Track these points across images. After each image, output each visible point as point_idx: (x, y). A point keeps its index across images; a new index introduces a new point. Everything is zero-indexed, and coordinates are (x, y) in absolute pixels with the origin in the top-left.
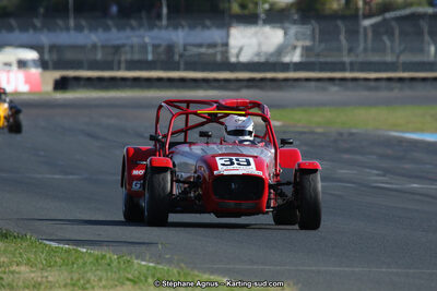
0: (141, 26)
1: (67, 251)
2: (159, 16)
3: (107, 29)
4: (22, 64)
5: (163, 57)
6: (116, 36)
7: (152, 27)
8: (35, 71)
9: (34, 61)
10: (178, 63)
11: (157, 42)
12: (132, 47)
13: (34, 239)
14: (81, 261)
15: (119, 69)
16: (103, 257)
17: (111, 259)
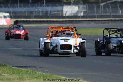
0: (38, 6)
2: (43, 3)
3: (29, 7)
4: (5, 17)
5: (45, 15)
6: (31, 9)
7: (41, 6)
8: (8, 19)
9: (8, 16)
10: (49, 16)
11: (43, 10)
12: (36, 12)
13: (9, 66)
14: (22, 72)
15: (32, 18)
16: (28, 71)
17: (30, 72)
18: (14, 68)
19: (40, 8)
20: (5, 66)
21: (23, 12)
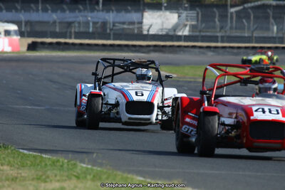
0: (85, 9)
1: (34, 157)
2: (97, 3)
3: (63, 11)
4: (7, 33)
6: (68, 16)
7: (92, 10)
8: (16, 38)
9: (15, 31)
10: (110, 34)
11: (96, 20)
12: (79, 23)
13: (13, 148)
14: (43, 164)
15: (70, 38)
16: (58, 161)
17: (63, 162)
18: (25, 152)
19: (90, 14)
20: (5, 147)
21: (49, 22)
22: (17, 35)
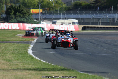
0: (106, 13)
1: (85, 74)
3: (96, 14)
4: (74, 23)
5: (112, 21)
6: (99, 16)
7: (109, 13)
8: (77, 25)
9: (77, 22)
10: (116, 23)
11: (110, 17)
12: (103, 19)
13: (76, 71)
14: (89, 77)
15: (99, 25)
16: (95, 76)
17: (97, 77)
18: (81, 72)
19: (108, 15)
20: (73, 70)
21: (91, 18)
22: (77, 24)
